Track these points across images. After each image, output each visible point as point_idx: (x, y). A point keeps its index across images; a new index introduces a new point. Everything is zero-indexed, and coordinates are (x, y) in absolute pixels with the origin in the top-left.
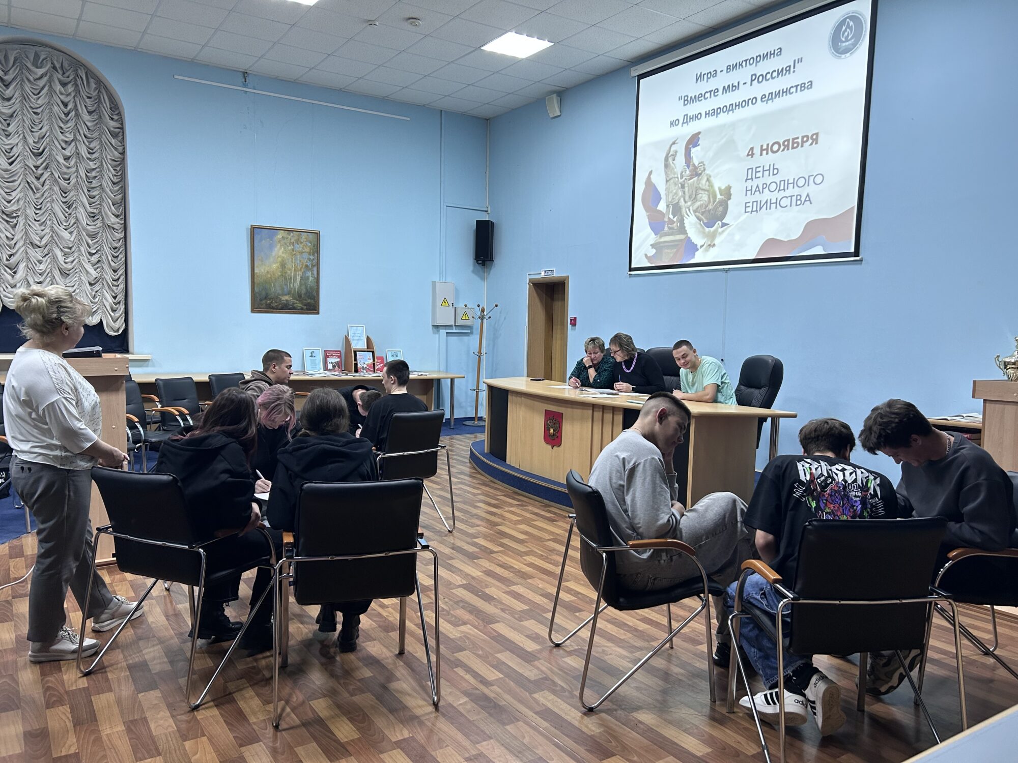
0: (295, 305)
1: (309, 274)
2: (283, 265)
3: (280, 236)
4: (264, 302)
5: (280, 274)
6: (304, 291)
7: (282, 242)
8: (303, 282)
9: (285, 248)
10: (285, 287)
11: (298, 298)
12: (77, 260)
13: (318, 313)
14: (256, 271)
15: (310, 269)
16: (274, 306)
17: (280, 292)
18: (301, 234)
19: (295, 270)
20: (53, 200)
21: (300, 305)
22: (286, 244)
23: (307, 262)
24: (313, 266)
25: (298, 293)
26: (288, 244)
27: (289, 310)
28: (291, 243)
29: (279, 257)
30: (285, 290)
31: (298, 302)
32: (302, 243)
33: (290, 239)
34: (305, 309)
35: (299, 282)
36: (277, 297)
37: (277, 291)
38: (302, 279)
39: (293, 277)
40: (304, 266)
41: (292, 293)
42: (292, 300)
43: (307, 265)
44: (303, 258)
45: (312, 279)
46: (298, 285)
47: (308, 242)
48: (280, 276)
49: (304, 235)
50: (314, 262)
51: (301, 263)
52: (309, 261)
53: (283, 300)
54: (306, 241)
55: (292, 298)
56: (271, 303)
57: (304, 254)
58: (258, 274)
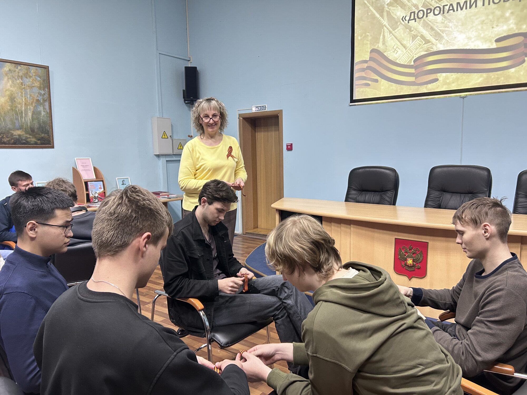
0: (29, 140)
1: (41, 108)
2: (12, 99)
3: (6, 69)
5: (9, 108)
6: (36, 126)
7: (10, 75)
8: (35, 116)
9: (13, 82)
10: (16, 122)
11: (31, 133)
13: (53, 147)
15: (41, 104)
16: (5, 141)
17: (10, 126)
18: (29, 68)
19: (25, 104)
21: (33, 140)
22: (13, 77)
24: (44, 101)
25: (31, 128)
26: (16, 77)
27: (22, 144)
28: (19, 76)
29: (6, 90)
30: (17, 124)
31: (31, 136)
32: (32, 77)
33: (18, 73)
34: (39, 143)
35: (31, 117)
36: (8, 132)
37: (7, 125)
38: (33, 112)
39: (24, 112)
40: (35, 101)
41: (24, 127)
42: (24, 135)
43: (38, 99)
44: (33, 92)
45: (45, 113)
46: (30, 120)
47: (38, 76)
48: (10, 110)
49: (33, 69)
50: (45, 96)
51: (32, 97)
52: (39, 96)
53: (15, 135)
54: (35, 76)
55: (24, 133)
56: (2, 138)
57: (34, 88)
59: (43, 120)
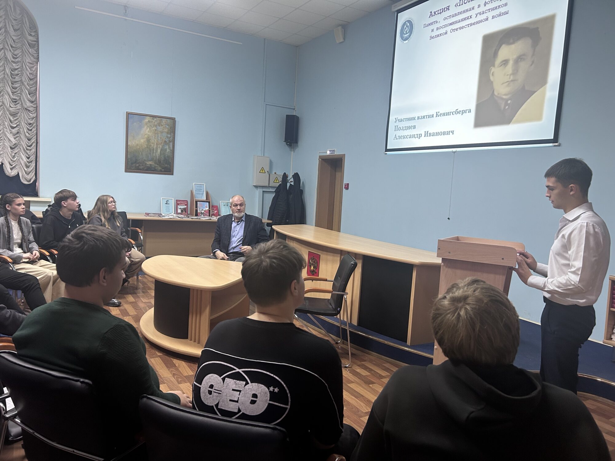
0: (156, 168)
1: (167, 147)
2: (148, 140)
3: (147, 120)
4: (134, 165)
5: (146, 146)
6: (163, 158)
7: (149, 124)
8: (162, 152)
9: (150, 129)
10: (149, 155)
11: (158, 163)
12: (2, 131)
13: (173, 174)
14: (129, 143)
15: (168, 144)
16: (141, 168)
17: (146, 159)
18: (162, 120)
19: (156, 143)
21: (159, 168)
22: (151, 126)
24: (170, 141)
25: (158, 160)
27: (152, 171)
28: (155, 125)
29: (145, 135)
30: (149, 157)
31: (158, 166)
32: (163, 125)
33: (154, 123)
34: (163, 171)
35: (159, 153)
36: (144, 162)
37: (143, 158)
38: (161, 150)
39: (155, 150)
40: (163, 142)
41: (154, 159)
42: (154, 165)
43: (166, 141)
45: (169, 150)
46: (159, 154)
47: (167, 125)
48: (146, 148)
49: (164, 120)
50: (171, 139)
51: (161, 139)
52: (166, 138)
53: (147, 165)
54: (165, 124)
55: (154, 163)
56: (139, 166)
57: (163, 133)
58: (130, 146)
59: (167, 155)
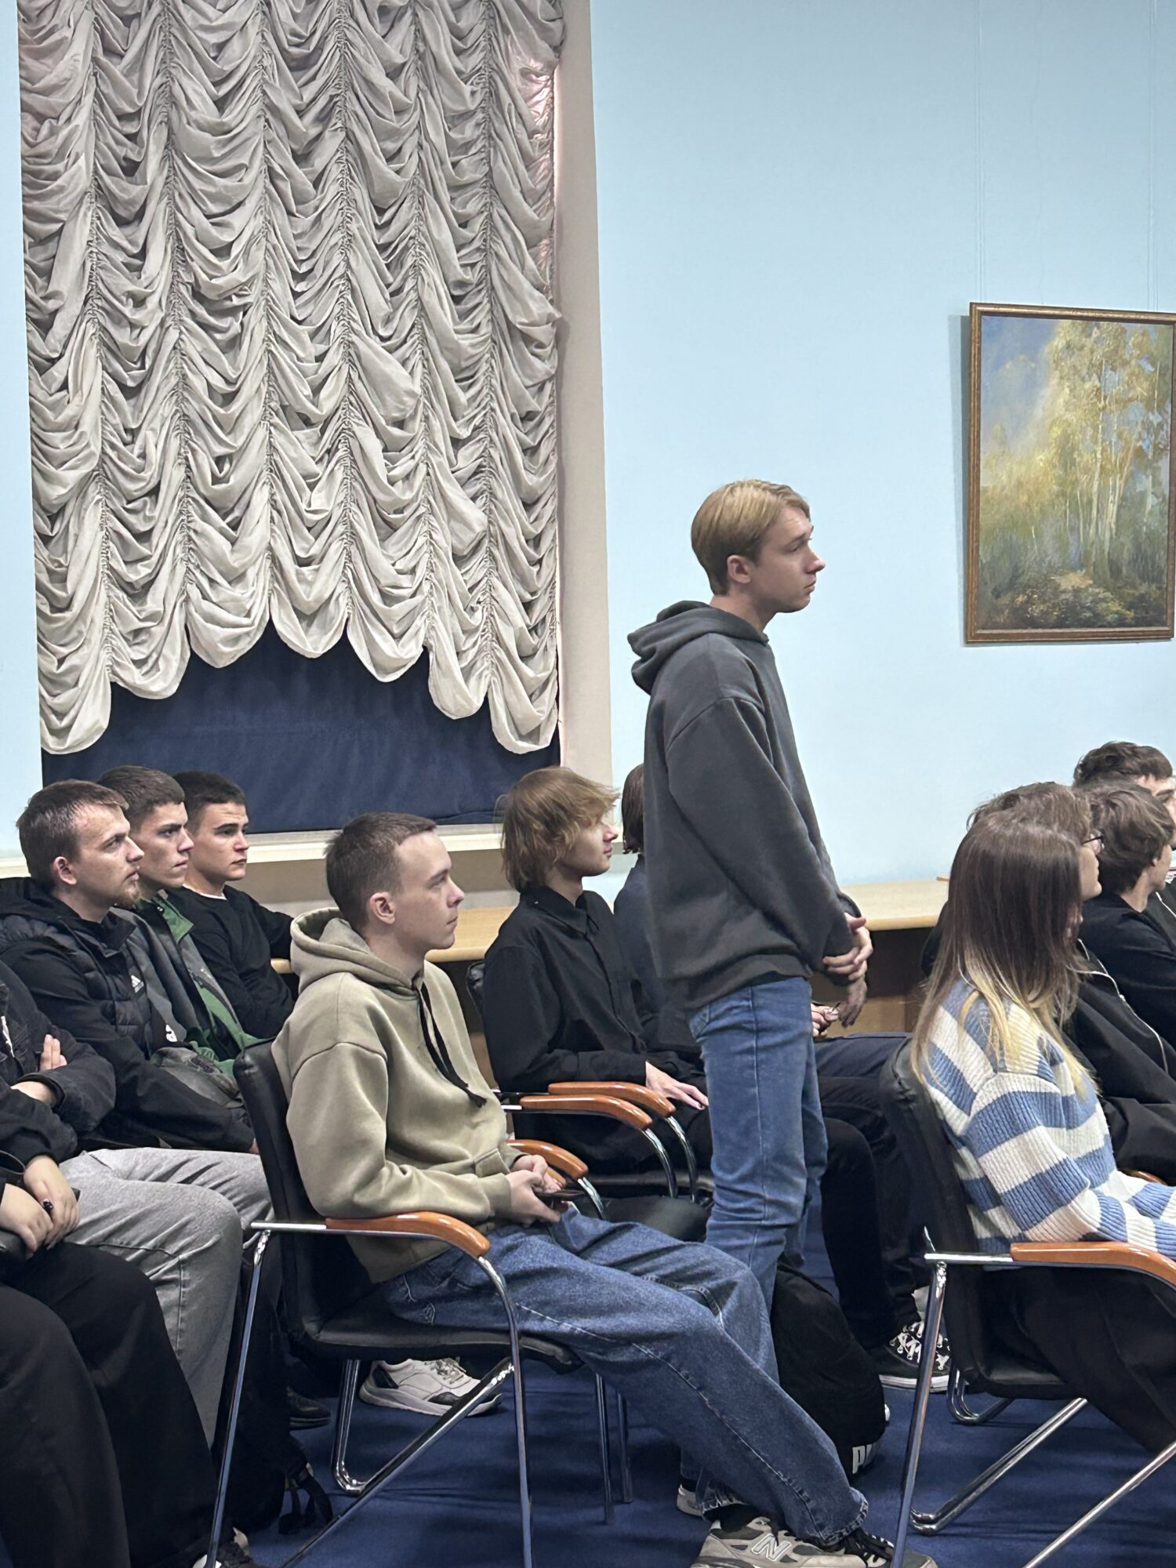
0: (1102, 608)
1: (1146, 483)
2: (1066, 455)
3: (1059, 343)
4: (1005, 600)
5: (1055, 488)
6: (1128, 551)
7: (1066, 365)
8: (1126, 516)
9: (1072, 389)
10: (1070, 538)
11: (1109, 580)
12: (423, 468)
13: (1170, 635)
14: (984, 483)
15: (1147, 465)
16: (1036, 613)
17: (1055, 558)
18: (1124, 331)
19: (1102, 470)
20: (351, 237)
21: (1114, 607)
22: (1076, 371)
23: (1140, 438)
24: (1158, 451)
25: (1111, 561)
26: (1084, 371)
27: (1082, 626)
28: (1093, 366)
29: (1053, 423)
30: (1072, 549)
31: (1108, 594)
32: (1128, 363)
33: (1092, 352)
34: (1130, 621)
35: (1114, 519)
36: (1047, 581)
37: (1046, 553)
38: (1123, 498)
39: (1094, 501)
40: (1131, 455)
41: (1093, 560)
42: (1090, 590)
43: (1141, 447)
44: (1129, 423)
45: (1154, 501)
46: (1111, 530)
47: (1148, 359)
48: (1057, 497)
49: (1135, 335)
50: (1162, 433)
51: (1122, 443)
52: (1145, 435)
53: (1064, 592)
54: (1139, 357)
55: (1091, 582)
56: (1027, 602)
57: (1130, 405)
58: (989, 494)
59: (1148, 527)
